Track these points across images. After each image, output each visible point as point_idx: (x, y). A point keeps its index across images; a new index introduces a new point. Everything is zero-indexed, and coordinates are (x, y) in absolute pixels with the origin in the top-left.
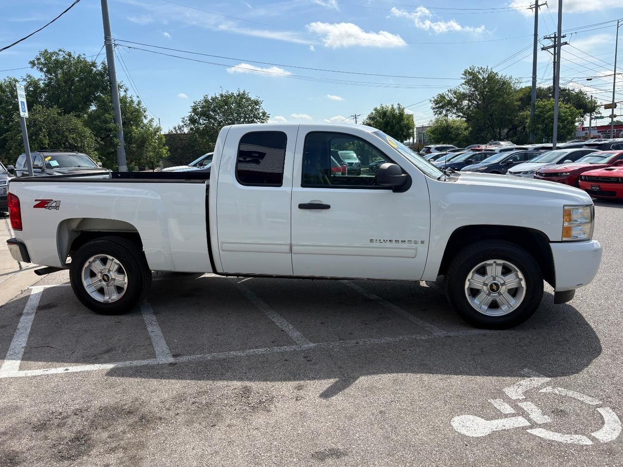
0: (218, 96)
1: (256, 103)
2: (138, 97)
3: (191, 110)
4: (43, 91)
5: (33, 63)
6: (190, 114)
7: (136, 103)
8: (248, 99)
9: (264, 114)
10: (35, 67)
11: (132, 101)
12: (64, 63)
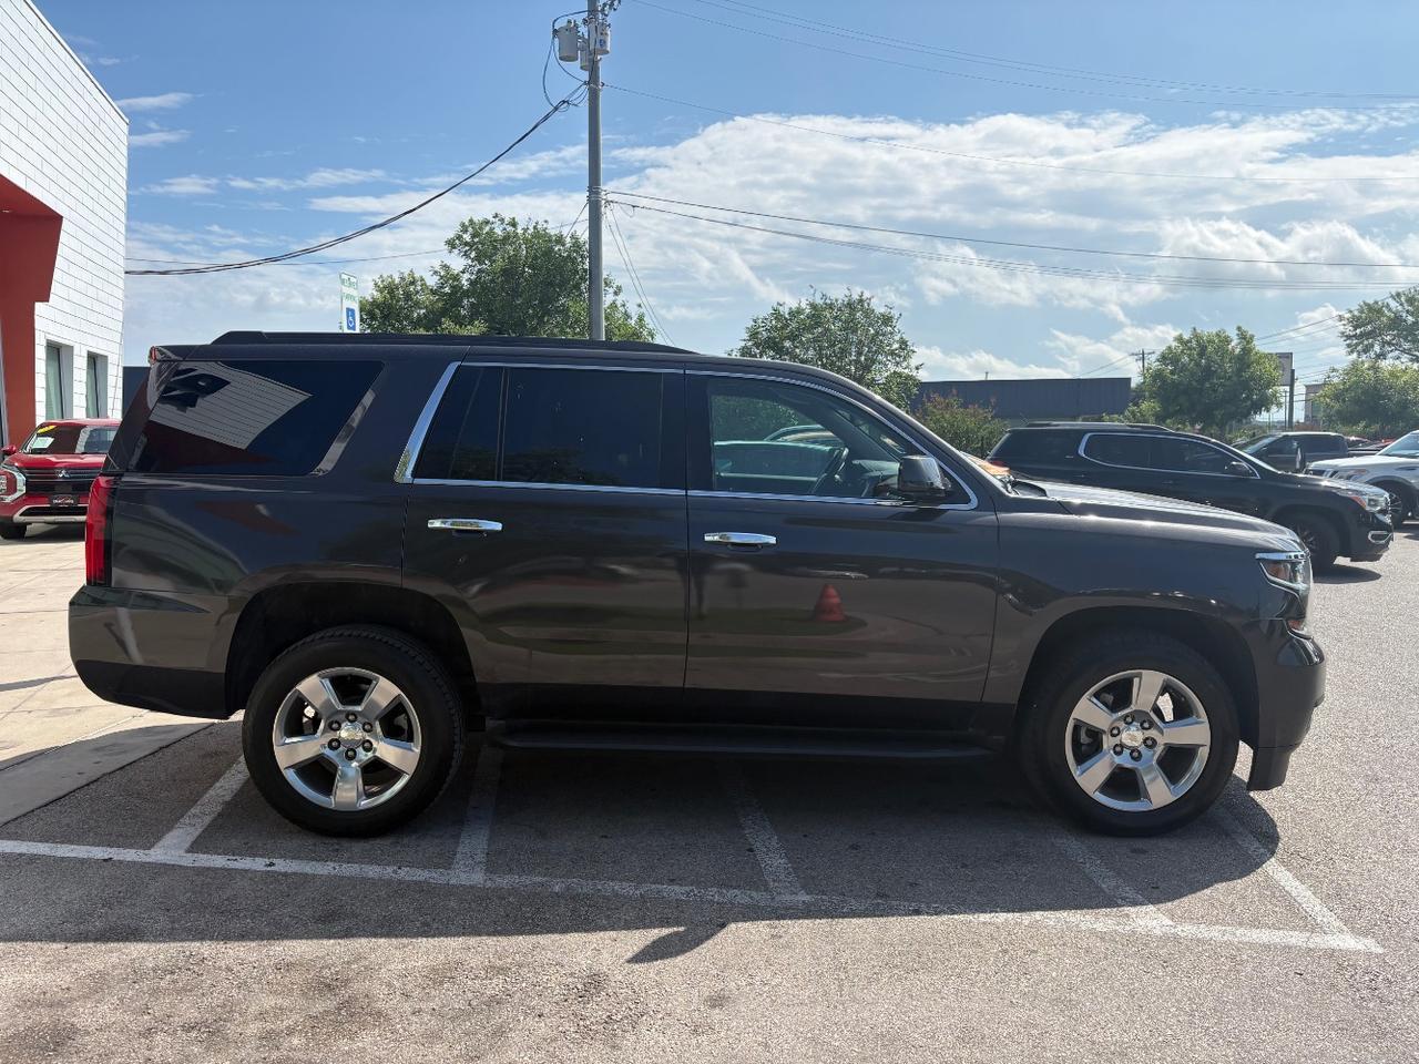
0: (803, 305)
1: (887, 320)
2: (640, 306)
3: (746, 336)
4: (466, 294)
5: (451, 244)
6: (743, 344)
7: (635, 318)
8: (868, 313)
9: (904, 344)
10: (456, 251)
11: (627, 316)
12: (506, 239)
